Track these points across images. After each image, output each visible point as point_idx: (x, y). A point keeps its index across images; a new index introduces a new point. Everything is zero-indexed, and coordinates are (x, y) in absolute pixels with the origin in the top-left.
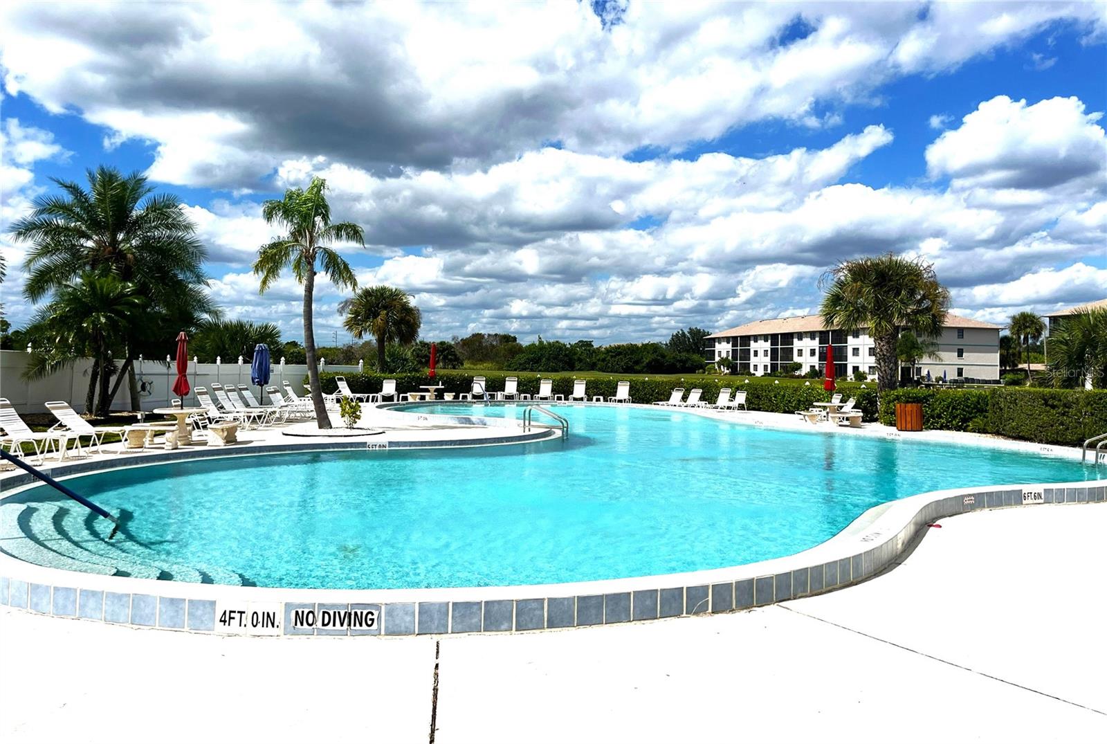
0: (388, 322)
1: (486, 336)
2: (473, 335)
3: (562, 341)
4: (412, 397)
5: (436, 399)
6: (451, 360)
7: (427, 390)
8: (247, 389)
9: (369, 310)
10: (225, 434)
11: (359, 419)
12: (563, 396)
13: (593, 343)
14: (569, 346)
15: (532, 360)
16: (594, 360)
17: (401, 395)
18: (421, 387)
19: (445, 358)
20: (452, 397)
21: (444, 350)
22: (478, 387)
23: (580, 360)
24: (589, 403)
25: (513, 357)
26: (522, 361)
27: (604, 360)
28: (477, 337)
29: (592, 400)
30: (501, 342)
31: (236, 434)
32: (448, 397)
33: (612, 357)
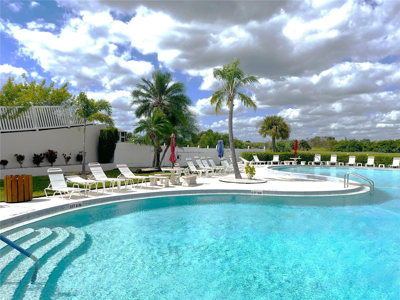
0: (276, 130)
1: (321, 138)
2: (316, 137)
3: (356, 139)
4: (286, 163)
5: (297, 164)
6: (306, 147)
7: (293, 160)
8: (211, 159)
9: (269, 126)
10: (189, 181)
11: (255, 175)
12: (361, 164)
13: (370, 140)
14: (360, 141)
15: (342, 147)
16: (372, 147)
17: (281, 162)
18: (290, 158)
19: (303, 146)
20: (305, 163)
21: (303, 143)
22: (317, 159)
23: (365, 147)
24: (376, 168)
25: (333, 146)
26: (338, 147)
27: (377, 147)
28: (318, 138)
29: (378, 166)
30: (328, 140)
31: (196, 180)
32: (303, 163)
33: (381, 145)
